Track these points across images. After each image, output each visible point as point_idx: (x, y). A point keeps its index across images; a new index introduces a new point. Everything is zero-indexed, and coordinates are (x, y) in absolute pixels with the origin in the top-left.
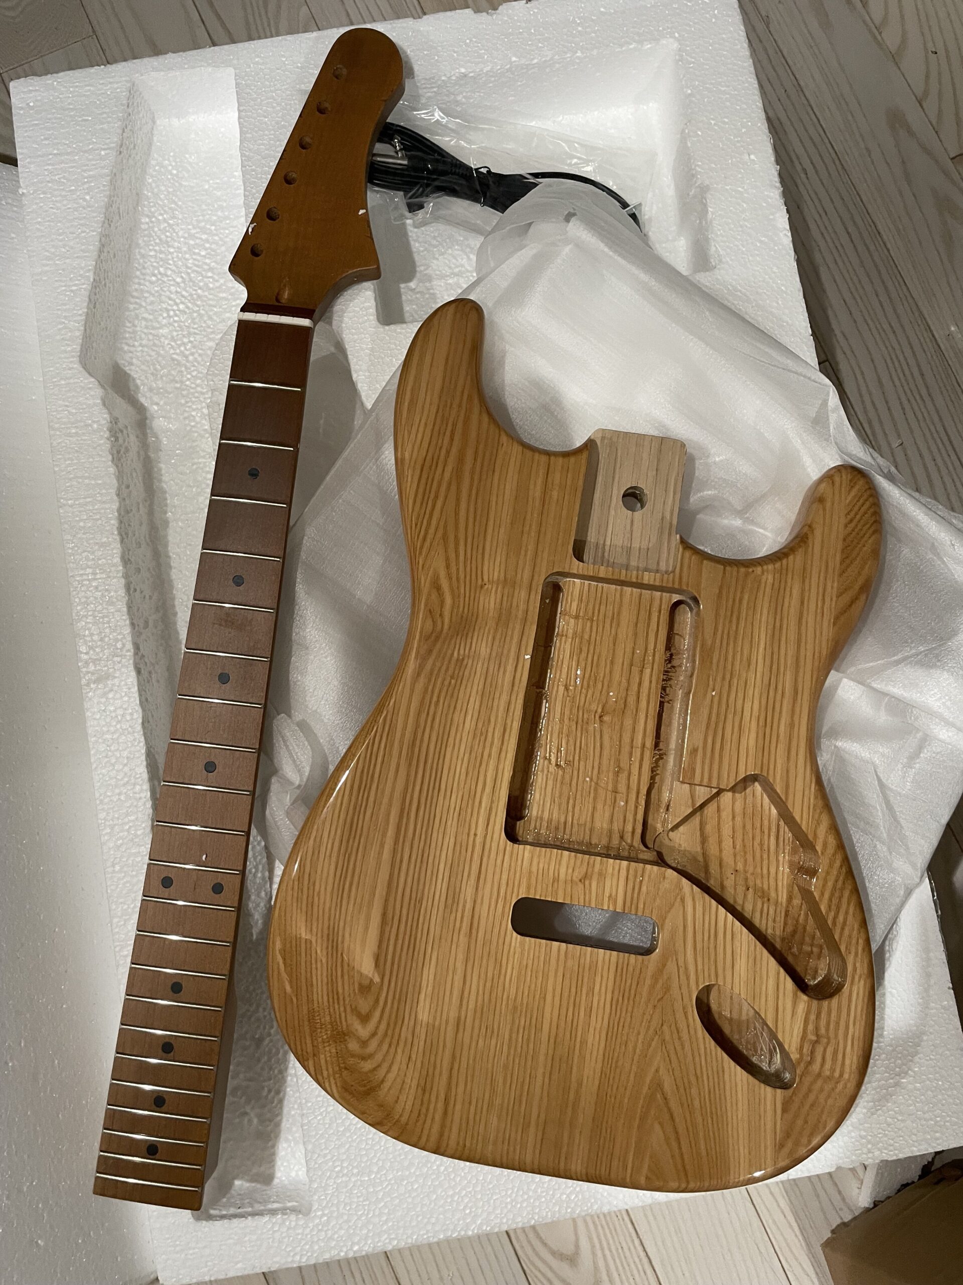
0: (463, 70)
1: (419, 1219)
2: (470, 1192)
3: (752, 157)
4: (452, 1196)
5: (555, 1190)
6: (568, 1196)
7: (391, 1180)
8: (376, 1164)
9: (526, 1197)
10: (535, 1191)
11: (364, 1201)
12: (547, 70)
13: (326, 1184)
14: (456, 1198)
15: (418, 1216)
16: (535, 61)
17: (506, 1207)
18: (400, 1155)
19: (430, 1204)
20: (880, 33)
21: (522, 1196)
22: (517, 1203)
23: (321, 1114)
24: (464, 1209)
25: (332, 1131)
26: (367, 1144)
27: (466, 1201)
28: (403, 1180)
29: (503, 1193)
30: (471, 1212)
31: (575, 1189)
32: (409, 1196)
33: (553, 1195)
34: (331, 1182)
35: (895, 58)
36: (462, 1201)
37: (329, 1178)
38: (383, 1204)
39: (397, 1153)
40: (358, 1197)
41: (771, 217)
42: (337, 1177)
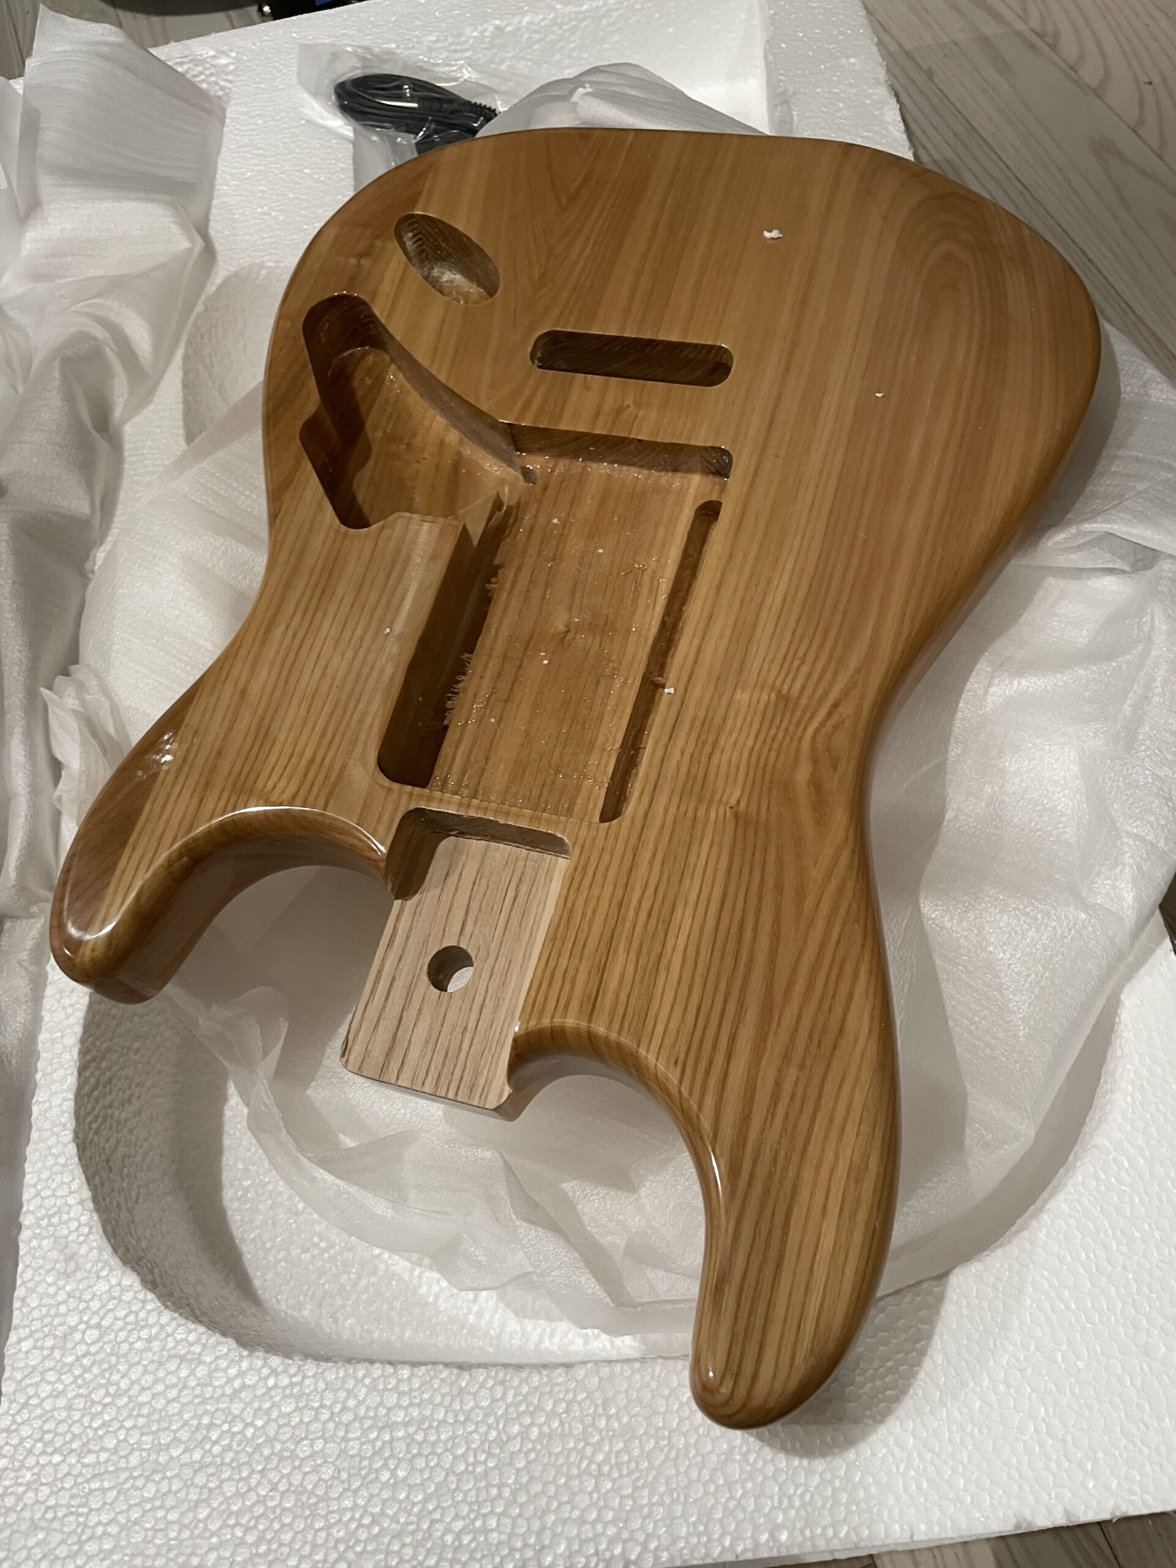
0: (497, 22)
1: (171, 1555)
2: (273, 1509)
3: (852, 60)
4: (238, 1514)
5: (433, 1522)
6: (458, 1536)
7: (135, 1468)
8: (115, 1432)
9: (376, 1530)
10: (394, 1519)
11: (79, 1506)
12: (604, 21)
13: (23, 1466)
14: (244, 1521)
15: (169, 1551)
16: (585, 7)
17: (335, 1547)
18: (159, 1421)
19: (196, 1527)
20: (1076, 71)
21: (369, 1527)
22: (358, 1541)
23: (41, 1330)
24: (257, 1543)
25: (51, 1364)
26: (107, 1394)
27: (261, 1527)
28: (155, 1472)
29: (333, 1518)
30: (269, 1551)
31: (473, 1521)
32: (161, 1507)
33: (429, 1532)
34: (31, 1461)
35: (1098, 92)
36: (255, 1526)
37: (30, 1452)
38: (112, 1515)
39: (156, 1417)
40: (73, 1497)
41: (877, 113)
42: (44, 1453)
